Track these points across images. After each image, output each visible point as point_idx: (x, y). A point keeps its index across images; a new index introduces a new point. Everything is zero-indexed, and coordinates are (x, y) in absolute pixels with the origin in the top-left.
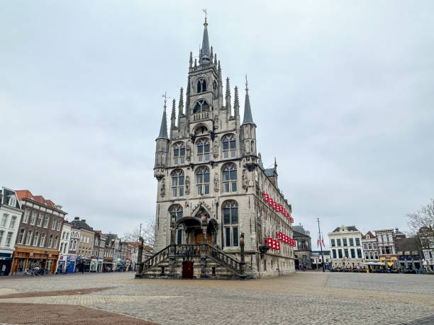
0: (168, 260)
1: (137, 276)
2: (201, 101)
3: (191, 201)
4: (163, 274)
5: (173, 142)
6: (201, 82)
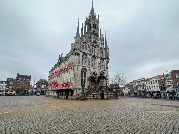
0: (95, 92)
2: (95, 32)
3: (90, 69)
4: (94, 98)
5: (83, 41)
6: (95, 25)
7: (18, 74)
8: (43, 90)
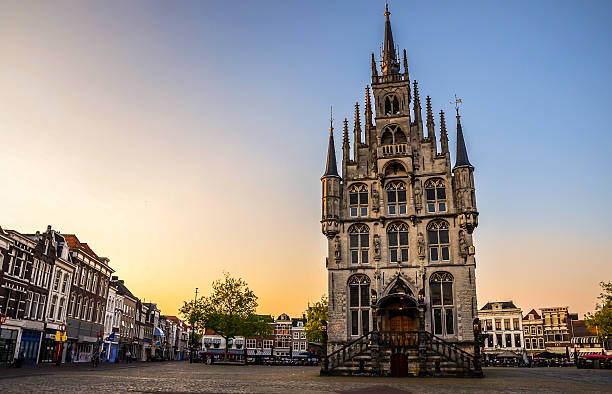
0: (369, 351)
1: (324, 373)
2: (393, 127)
3: (383, 271)
4: (362, 370)
5: (350, 183)
6: (392, 99)
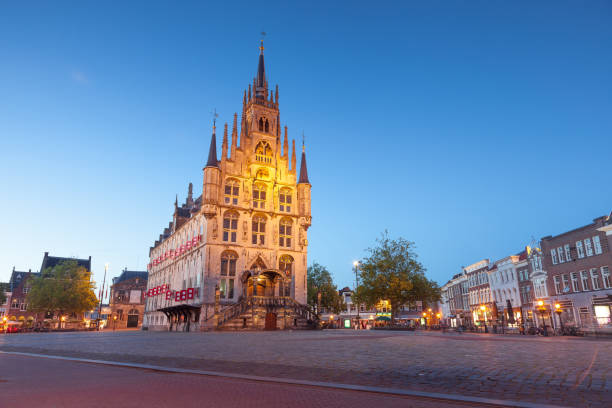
0: (250, 311)
2: (264, 142)
3: (248, 250)
4: (245, 326)
5: (227, 177)
6: (264, 120)
7: (46, 254)
8: (137, 311)
